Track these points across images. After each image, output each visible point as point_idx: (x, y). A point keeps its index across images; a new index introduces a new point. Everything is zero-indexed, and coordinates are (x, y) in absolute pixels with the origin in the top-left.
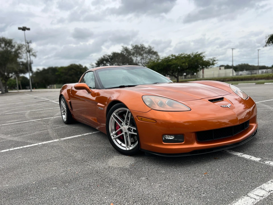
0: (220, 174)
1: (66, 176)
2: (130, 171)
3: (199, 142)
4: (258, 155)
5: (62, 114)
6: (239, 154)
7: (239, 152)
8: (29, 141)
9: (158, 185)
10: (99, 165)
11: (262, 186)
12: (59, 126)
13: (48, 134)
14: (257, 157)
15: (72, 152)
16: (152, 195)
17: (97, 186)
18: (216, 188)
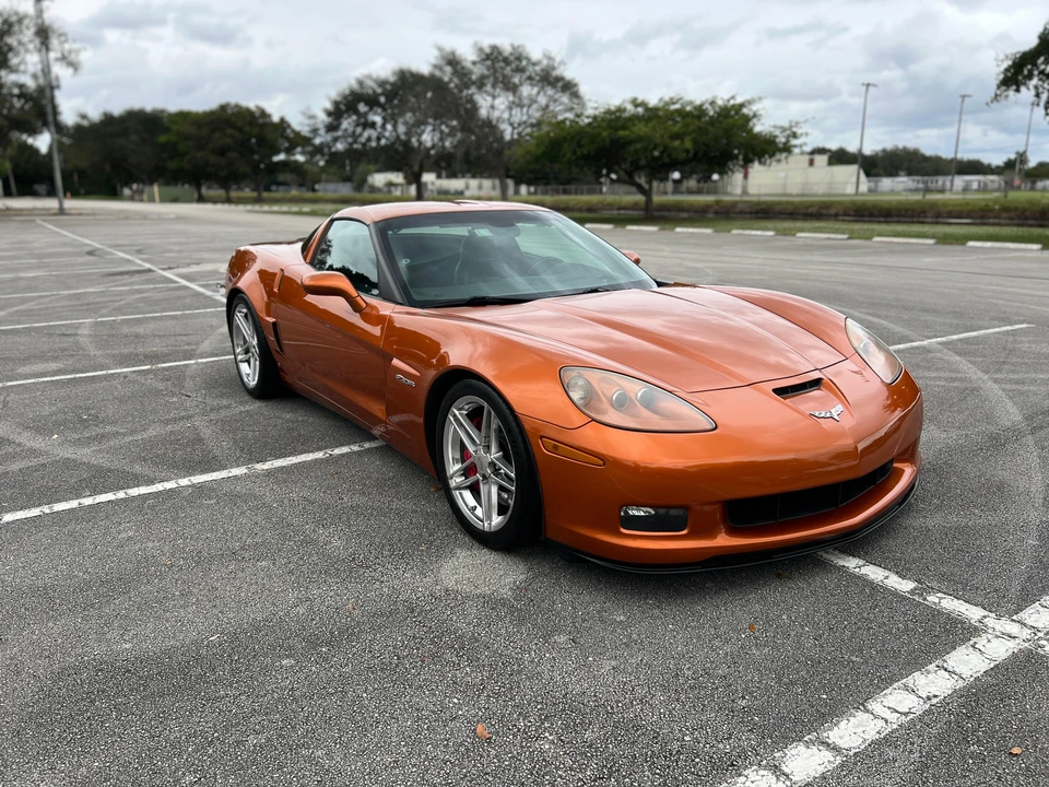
0: (793, 633)
1: (312, 620)
2: (516, 610)
3: (732, 532)
4: (909, 570)
5: (240, 357)
6: (851, 563)
7: (854, 556)
9: (607, 665)
10: (410, 582)
11: (909, 681)
12: (228, 407)
13: (200, 440)
14: (904, 577)
15: (307, 524)
16: (595, 696)
17: (423, 661)
18: (779, 681)
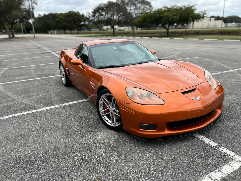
0: (182, 158)
1: (65, 148)
2: (113, 148)
4: (216, 140)
5: (62, 77)
6: (201, 137)
7: (202, 135)
8: (35, 105)
9: (132, 165)
10: (89, 139)
11: (210, 174)
12: (59, 88)
13: (51, 97)
14: (214, 142)
15: (69, 121)
16: (127, 174)
17: (88, 162)
18: (175, 173)
